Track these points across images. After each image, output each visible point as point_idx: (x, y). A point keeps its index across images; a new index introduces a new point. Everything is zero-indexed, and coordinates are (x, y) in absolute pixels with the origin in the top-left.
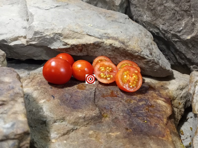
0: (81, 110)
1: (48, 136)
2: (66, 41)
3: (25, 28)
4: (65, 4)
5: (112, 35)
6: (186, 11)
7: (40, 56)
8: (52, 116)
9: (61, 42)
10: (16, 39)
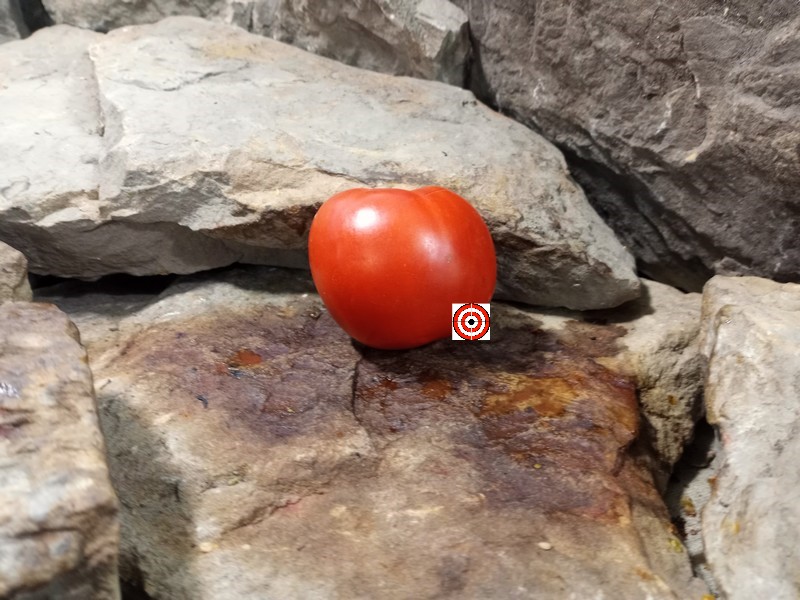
0: (304, 437)
1: (185, 534)
2: (244, 198)
3: (93, 161)
4: (237, 67)
5: (409, 169)
6: (671, 62)
7: (153, 260)
8: (201, 464)
9: (224, 202)
10: (62, 202)
